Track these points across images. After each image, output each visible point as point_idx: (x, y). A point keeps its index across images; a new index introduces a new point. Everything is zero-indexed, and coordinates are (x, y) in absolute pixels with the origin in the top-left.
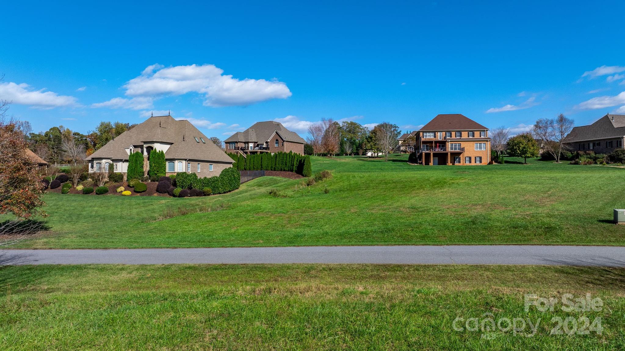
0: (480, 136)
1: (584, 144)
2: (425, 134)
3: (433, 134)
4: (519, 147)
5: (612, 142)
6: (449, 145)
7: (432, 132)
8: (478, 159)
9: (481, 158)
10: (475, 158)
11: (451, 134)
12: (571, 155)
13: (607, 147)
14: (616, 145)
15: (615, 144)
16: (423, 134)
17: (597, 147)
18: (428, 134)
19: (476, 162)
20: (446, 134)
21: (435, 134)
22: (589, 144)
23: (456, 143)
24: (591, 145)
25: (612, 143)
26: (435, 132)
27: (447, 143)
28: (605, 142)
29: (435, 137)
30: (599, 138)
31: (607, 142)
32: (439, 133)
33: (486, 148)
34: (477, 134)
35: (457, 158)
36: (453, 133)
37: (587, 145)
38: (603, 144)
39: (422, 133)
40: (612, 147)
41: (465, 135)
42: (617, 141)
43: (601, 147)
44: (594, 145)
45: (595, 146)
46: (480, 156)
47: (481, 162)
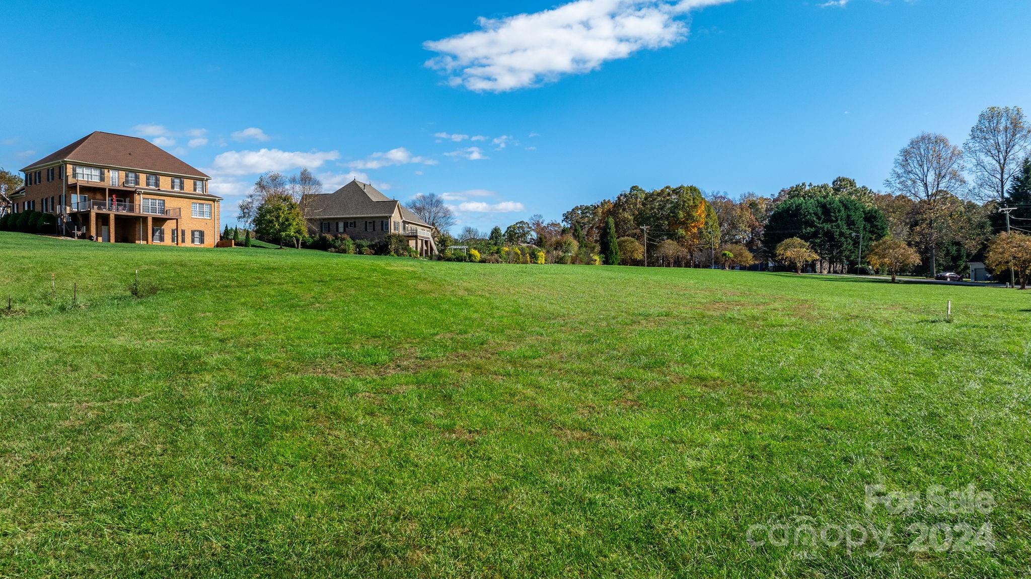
0: (195, 190)
1: (329, 223)
2: (79, 170)
3: (96, 172)
4: (278, 218)
5: (374, 222)
6: (139, 200)
7: (96, 167)
8: (197, 234)
9: (202, 234)
10: (193, 233)
11: (137, 178)
12: (311, 240)
13: (366, 230)
14: (380, 227)
15: (378, 227)
16: (74, 170)
17: (350, 229)
18: (86, 171)
19: (193, 241)
20: (127, 176)
21: (102, 174)
22: (337, 224)
23: (155, 197)
24: (341, 225)
25: (374, 226)
26: (101, 168)
27: (137, 197)
28: (364, 222)
29: (102, 179)
30: (352, 214)
31: (366, 222)
32: (111, 172)
33: (213, 214)
34: (188, 185)
35: (157, 230)
36: (143, 177)
37: (335, 225)
38: (360, 226)
39: (71, 166)
40: (374, 230)
41: (165, 183)
42: (382, 222)
43: (357, 229)
44: (346, 225)
45: (348, 227)
46: (200, 229)
47: (202, 241)
